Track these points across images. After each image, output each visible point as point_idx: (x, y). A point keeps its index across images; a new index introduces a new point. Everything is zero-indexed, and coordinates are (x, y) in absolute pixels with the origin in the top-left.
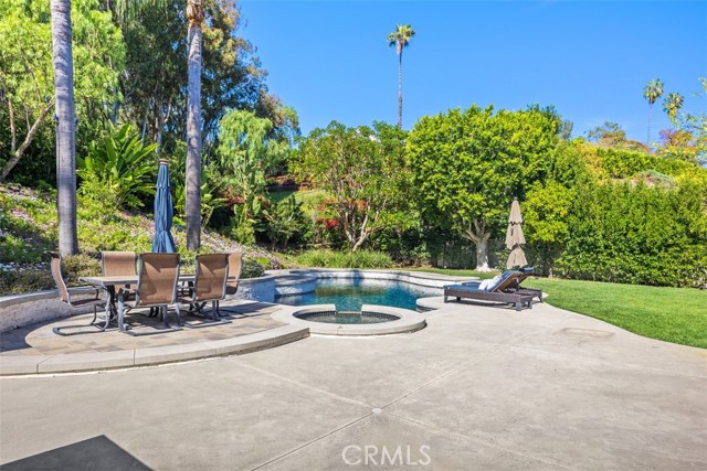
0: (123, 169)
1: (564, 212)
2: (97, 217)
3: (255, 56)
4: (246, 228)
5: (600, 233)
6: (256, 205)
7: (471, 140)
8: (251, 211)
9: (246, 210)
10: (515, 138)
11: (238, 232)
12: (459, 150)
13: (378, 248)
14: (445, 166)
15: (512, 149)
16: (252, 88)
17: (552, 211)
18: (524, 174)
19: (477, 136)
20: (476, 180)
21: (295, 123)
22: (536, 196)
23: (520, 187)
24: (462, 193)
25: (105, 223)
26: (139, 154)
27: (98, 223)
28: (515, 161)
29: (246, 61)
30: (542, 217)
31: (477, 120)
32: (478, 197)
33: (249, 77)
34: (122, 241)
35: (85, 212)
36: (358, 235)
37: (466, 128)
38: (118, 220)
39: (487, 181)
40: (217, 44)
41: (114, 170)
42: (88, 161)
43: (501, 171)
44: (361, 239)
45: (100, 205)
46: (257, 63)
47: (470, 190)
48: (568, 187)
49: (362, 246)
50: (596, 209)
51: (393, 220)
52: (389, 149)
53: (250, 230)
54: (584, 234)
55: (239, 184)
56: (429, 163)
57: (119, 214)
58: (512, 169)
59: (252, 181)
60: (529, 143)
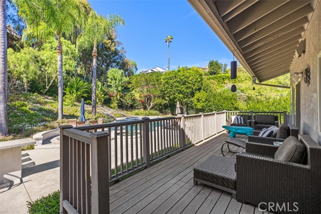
0: (77, 90)
1: (204, 100)
2: (69, 105)
3: (122, 46)
4: (115, 104)
5: (213, 106)
6: (118, 97)
7: (178, 79)
8: (117, 99)
9: (115, 98)
10: (190, 78)
11: (112, 105)
12: (175, 82)
13: (156, 109)
14: (171, 86)
15: (190, 82)
16: (121, 57)
17: (201, 100)
18: (194, 89)
19: (180, 78)
20: (180, 91)
21: (136, 66)
22: (197, 95)
23: (193, 92)
24: (177, 94)
25: (72, 106)
26: (82, 85)
27: (69, 106)
28: (190, 85)
29: (119, 49)
30: (199, 101)
31: (179, 73)
32: (181, 95)
33: (120, 54)
34: (76, 112)
35: (66, 103)
36: (150, 105)
37: (177, 76)
38: (75, 105)
39: (183, 91)
40: (109, 45)
41: (74, 91)
42: (67, 88)
43: (187, 88)
44: (151, 107)
45: (70, 101)
46: (123, 49)
47: (179, 93)
48: (207, 92)
49: (151, 109)
50: (212, 99)
51: (159, 101)
52: (157, 80)
53: (116, 105)
54: (210, 107)
55: (113, 91)
56: (167, 86)
57: (76, 103)
58: (190, 87)
59: (117, 90)
60: (195, 80)
